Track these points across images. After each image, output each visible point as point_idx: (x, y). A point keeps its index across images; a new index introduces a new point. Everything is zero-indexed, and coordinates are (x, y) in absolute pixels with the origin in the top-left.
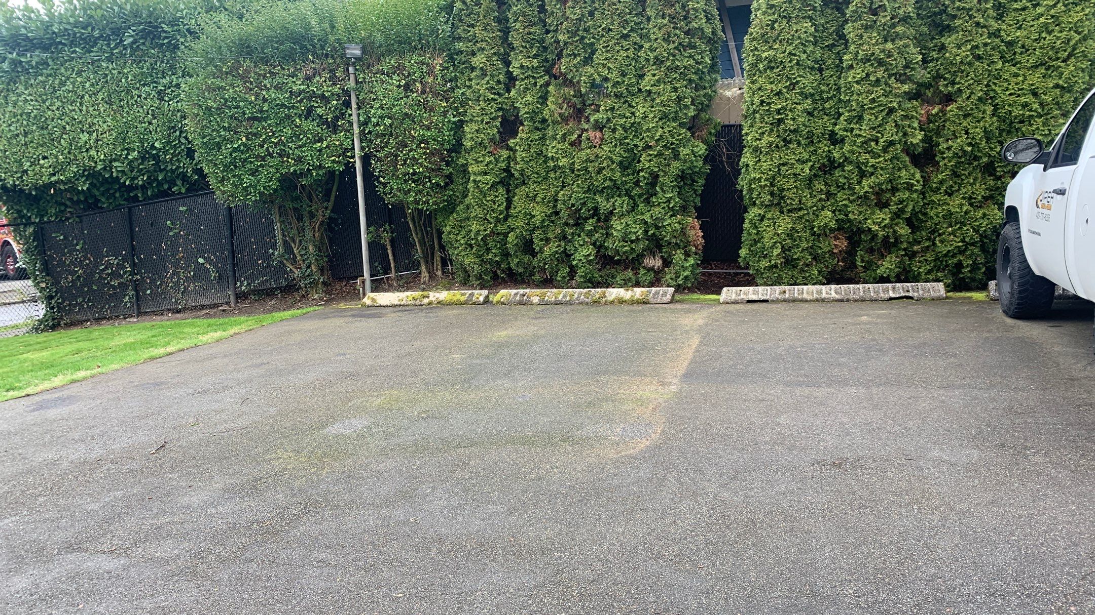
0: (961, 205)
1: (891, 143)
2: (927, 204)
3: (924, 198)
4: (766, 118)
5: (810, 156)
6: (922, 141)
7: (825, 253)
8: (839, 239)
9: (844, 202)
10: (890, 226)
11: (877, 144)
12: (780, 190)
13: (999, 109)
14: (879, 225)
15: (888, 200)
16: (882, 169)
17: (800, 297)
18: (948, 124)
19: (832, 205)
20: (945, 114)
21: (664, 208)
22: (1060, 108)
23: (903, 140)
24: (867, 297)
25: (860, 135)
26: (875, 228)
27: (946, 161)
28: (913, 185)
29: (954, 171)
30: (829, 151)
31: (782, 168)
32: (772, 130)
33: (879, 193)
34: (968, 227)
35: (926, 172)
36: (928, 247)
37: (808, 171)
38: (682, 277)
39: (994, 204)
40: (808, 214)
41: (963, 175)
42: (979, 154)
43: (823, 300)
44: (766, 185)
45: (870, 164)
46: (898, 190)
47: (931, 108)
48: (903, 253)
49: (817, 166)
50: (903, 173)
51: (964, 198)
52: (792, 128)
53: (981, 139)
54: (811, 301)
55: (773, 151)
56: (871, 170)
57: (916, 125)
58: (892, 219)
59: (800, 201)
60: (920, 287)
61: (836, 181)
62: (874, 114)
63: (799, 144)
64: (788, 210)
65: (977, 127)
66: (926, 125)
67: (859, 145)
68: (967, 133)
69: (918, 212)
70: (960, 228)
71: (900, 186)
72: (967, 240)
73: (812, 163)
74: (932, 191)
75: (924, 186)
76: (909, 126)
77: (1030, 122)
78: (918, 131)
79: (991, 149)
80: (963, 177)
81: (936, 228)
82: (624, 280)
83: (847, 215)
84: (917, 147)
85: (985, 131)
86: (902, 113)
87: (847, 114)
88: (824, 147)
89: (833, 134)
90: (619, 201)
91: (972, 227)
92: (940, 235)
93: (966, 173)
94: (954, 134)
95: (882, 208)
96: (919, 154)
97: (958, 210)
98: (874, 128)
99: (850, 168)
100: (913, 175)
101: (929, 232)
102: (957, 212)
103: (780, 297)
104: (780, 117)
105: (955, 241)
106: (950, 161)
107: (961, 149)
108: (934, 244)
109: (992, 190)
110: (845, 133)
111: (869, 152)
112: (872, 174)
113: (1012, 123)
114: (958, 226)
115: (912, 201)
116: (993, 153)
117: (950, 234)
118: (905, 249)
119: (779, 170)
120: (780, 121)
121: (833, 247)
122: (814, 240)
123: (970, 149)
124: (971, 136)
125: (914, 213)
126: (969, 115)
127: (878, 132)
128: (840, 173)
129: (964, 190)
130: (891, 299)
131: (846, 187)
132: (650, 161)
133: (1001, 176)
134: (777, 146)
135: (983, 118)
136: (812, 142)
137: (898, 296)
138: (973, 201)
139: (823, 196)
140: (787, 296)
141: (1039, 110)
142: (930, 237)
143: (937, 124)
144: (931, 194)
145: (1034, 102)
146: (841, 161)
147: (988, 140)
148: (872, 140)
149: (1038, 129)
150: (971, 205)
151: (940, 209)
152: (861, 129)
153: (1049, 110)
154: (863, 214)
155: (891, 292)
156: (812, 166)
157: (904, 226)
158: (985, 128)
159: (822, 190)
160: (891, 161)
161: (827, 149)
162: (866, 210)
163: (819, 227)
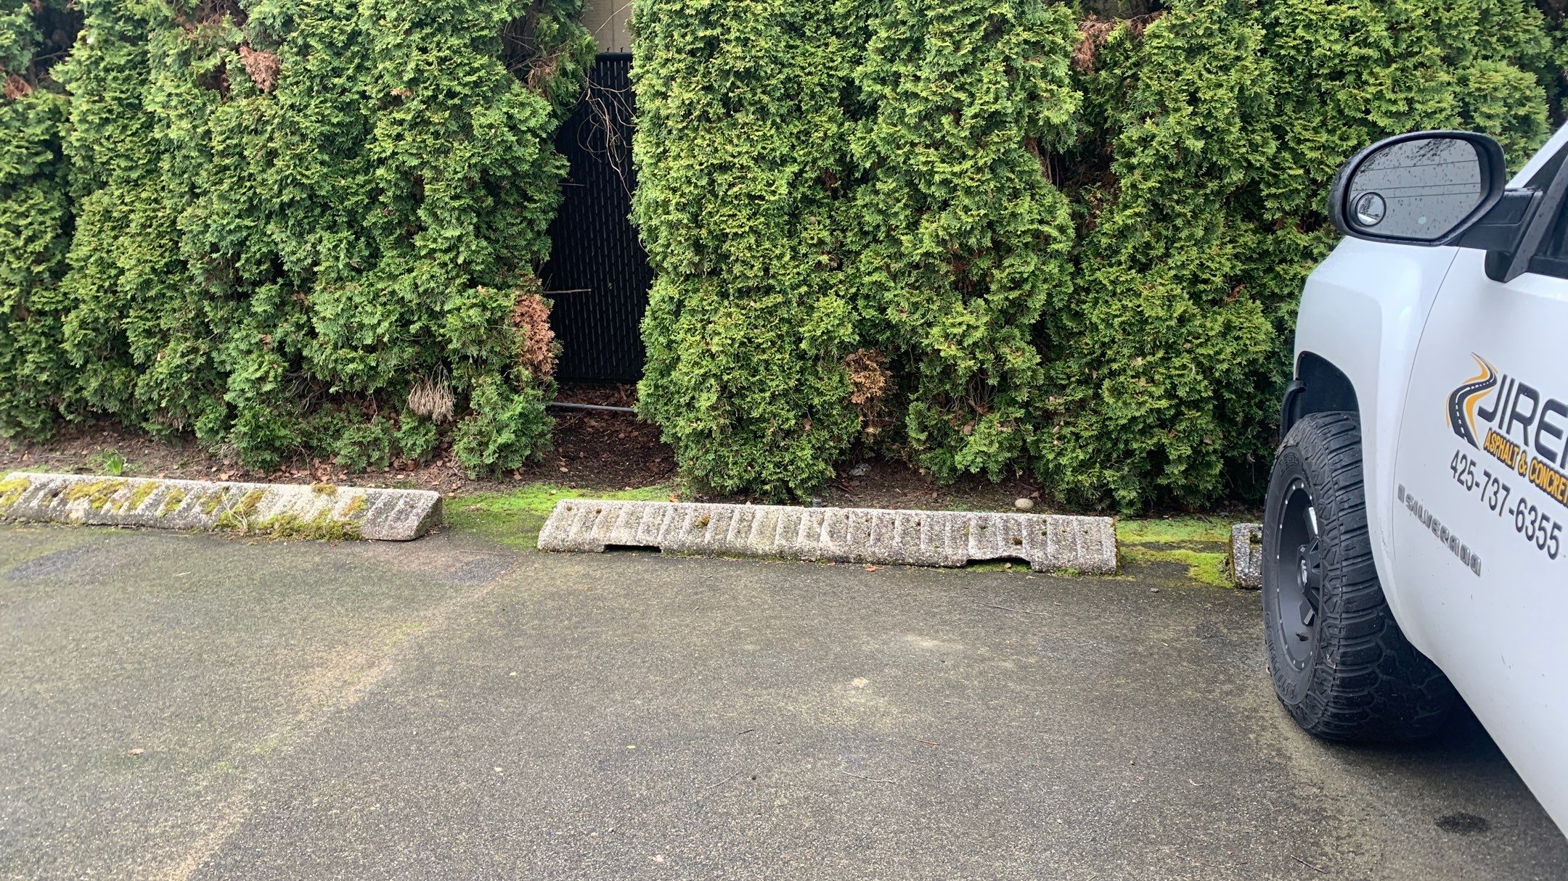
0: (1170, 299)
1: (995, 121)
2: (1084, 289)
3: (1078, 272)
4: (676, 35)
5: (793, 147)
6: (1075, 116)
7: (831, 405)
8: (866, 368)
9: (876, 277)
10: (990, 344)
11: (957, 122)
12: (716, 238)
13: (1277, 35)
14: (960, 343)
15: (984, 275)
16: (968, 191)
17: (739, 544)
18: (1144, 72)
19: (849, 281)
20: (1141, 44)
21: (444, 265)
22: (1441, 40)
23: (1027, 112)
24: (910, 554)
25: (916, 95)
26: (949, 350)
27: (1137, 174)
28: (1048, 239)
29: (1155, 204)
30: (841, 137)
31: (720, 178)
32: (691, 71)
33: (961, 258)
34: (1186, 359)
35: (1087, 203)
36: (1082, 403)
37: (784, 190)
38: (492, 447)
39: (1253, 298)
40: (787, 303)
41: (1179, 215)
42: (1223, 161)
43: (796, 556)
44: (680, 221)
45: (937, 178)
46: (1010, 250)
47: (1104, 26)
48: (1020, 413)
49: (810, 174)
50: (1025, 205)
51: (1178, 279)
52: (740, 66)
53: (1228, 121)
54: (765, 556)
55: (696, 130)
56: (940, 193)
57: (1062, 70)
58: (993, 326)
59: (766, 270)
60: (1049, 529)
61: (859, 217)
62: (950, 34)
63: (763, 112)
64: (740, 290)
65: (1220, 86)
66: (1091, 74)
67: (913, 121)
68: (1193, 100)
69: (1060, 310)
70: (1166, 359)
71: (1014, 241)
72: (1182, 393)
73: (796, 168)
74: (1098, 254)
75: (1080, 237)
76: (1044, 73)
77: (1359, 75)
78: (1065, 90)
79: (1254, 147)
80: (1179, 222)
81: (1103, 354)
82: (360, 444)
83: (882, 310)
84: (1064, 135)
85: (1241, 97)
86: (1026, 35)
87: (883, 34)
88: (826, 123)
89: (850, 88)
90: (328, 240)
91: (1194, 359)
92: (1112, 374)
93: (1187, 210)
94: (1160, 103)
95: (971, 295)
96: (1069, 151)
97: (1161, 313)
98: (949, 77)
99: (891, 184)
100: (1051, 210)
101: (1088, 364)
102: (1158, 318)
103: (689, 540)
104: (708, 33)
105: (1151, 395)
106: (1146, 178)
107: (1177, 145)
108: (1097, 396)
109: (1250, 259)
110: (878, 87)
111: (936, 145)
112: (945, 205)
113: (1310, 76)
114: (1160, 354)
115: (1045, 281)
116: (1258, 159)
117: (1137, 376)
118: (1026, 405)
119: (712, 182)
120: (712, 46)
121: (851, 388)
122: (802, 371)
123: (1200, 144)
124: (1203, 108)
125: (1050, 313)
126: (1202, 48)
127: (961, 88)
128: (867, 199)
129: (1178, 259)
130: (972, 562)
131: (881, 236)
132: (399, 137)
133: (1274, 222)
134: (704, 116)
135: (1238, 58)
136: (799, 108)
137: (989, 556)
138: (1201, 287)
139: (824, 259)
140: (708, 536)
141: (1387, 44)
142: (1090, 375)
143: (1118, 71)
144: (1096, 263)
145: (1374, 20)
146: (868, 165)
147: (1247, 119)
148: (944, 110)
149: (1379, 96)
150: (1195, 297)
151: (1116, 306)
152: (917, 79)
153: (1412, 44)
154: (921, 311)
155: (972, 542)
156: (798, 175)
157: (1024, 345)
158: (1241, 90)
159: (821, 242)
160: (992, 170)
161: (834, 128)
162: (929, 300)
163: (813, 339)
